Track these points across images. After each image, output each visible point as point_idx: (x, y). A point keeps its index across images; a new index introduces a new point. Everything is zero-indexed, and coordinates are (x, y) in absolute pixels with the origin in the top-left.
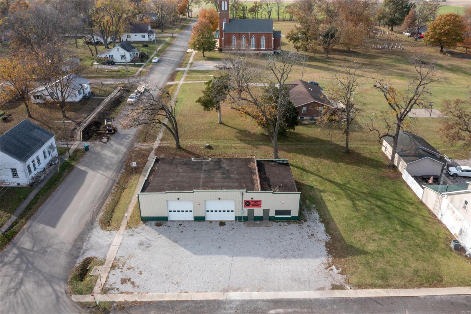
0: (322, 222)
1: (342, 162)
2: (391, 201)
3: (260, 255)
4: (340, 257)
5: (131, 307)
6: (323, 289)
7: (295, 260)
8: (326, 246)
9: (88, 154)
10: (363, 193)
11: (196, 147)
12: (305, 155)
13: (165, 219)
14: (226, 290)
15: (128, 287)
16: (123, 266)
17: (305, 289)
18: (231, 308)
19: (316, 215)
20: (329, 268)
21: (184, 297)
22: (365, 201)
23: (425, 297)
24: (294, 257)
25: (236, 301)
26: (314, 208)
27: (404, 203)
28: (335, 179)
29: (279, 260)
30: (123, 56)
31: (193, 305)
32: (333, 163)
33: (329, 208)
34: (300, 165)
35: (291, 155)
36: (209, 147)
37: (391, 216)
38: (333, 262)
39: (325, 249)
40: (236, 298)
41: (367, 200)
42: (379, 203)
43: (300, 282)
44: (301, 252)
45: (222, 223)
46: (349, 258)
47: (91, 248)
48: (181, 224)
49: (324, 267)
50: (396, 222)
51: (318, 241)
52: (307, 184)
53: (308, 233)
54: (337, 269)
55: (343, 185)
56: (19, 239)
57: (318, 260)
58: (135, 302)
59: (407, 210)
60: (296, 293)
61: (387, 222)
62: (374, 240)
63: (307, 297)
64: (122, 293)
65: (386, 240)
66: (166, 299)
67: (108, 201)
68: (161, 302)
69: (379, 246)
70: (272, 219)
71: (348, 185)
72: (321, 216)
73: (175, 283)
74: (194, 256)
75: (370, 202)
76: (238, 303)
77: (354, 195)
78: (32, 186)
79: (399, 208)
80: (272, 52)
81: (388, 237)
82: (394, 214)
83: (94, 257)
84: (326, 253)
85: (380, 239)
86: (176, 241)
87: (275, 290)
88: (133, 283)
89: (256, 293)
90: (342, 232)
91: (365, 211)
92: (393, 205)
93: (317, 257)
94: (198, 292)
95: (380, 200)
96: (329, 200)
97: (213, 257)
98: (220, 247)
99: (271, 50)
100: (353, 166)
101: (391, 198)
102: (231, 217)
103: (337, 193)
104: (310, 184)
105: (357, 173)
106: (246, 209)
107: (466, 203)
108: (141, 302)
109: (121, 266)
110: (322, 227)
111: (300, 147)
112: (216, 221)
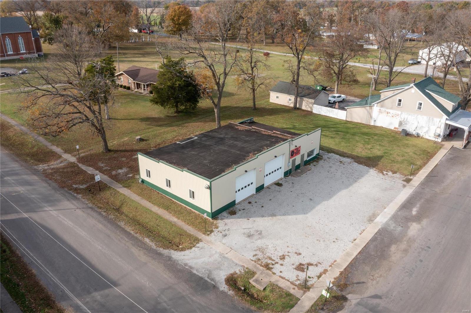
4: (376, 165)
5: (347, 278)
6: (404, 185)
7: (362, 180)
8: (359, 164)
11: (125, 144)
13: (233, 204)
16: (272, 260)
17: (399, 191)
18: (395, 227)
20: (384, 174)
21: (360, 243)
23: (439, 163)
24: (358, 178)
25: (388, 221)
29: (356, 185)
31: (375, 243)
36: (141, 140)
39: (362, 166)
40: (385, 220)
43: (390, 189)
44: (356, 174)
45: (278, 184)
49: (381, 175)
51: (350, 163)
53: (336, 162)
54: (387, 172)
57: (371, 173)
58: (342, 273)
63: (408, 194)
64: (319, 277)
65: (375, 146)
67: (129, 229)
69: (379, 150)
70: (307, 163)
74: (307, 215)
76: (392, 222)
80: (36, 55)
81: (373, 144)
83: (231, 274)
84: (366, 167)
85: (372, 147)
86: (273, 215)
88: (310, 264)
90: (350, 153)
93: (367, 171)
94: (360, 234)
98: (310, 199)
99: (34, 53)
106: (291, 160)
107: (400, 101)
108: (345, 269)
109: (270, 262)
110: (335, 155)
112: (271, 185)
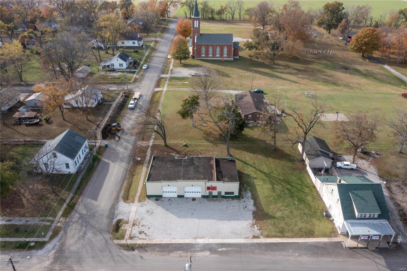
0: (252, 199)
1: (271, 157)
2: (296, 185)
3: (215, 219)
4: (260, 220)
5: (146, 246)
6: (248, 238)
7: (234, 222)
8: (253, 214)
9: (108, 149)
10: (280, 179)
11: (177, 145)
12: (247, 152)
13: (161, 196)
14: (196, 238)
15: (143, 236)
16: (139, 224)
17: (238, 238)
18: (198, 248)
19: (249, 194)
21: (173, 241)
22: (280, 185)
23: (302, 243)
24: (234, 220)
25: (201, 244)
26: (249, 189)
27: (303, 187)
28: (264, 170)
29: (226, 222)
30: (121, 64)
31: (178, 246)
32: (264, 158)
33: (258, 190)
34: (243, 160)
35: (238, 151)
36: (186, 146)
37: (294, 195)
38: (255, 223)
39: (252, 216)
40: (201, 243)
41: (282, 185)
42: (289, 187)
43: (236, 234)
44: (238, 217)
45: (194, 199)
46: (265, 221)
47: (120, 214)
48: (170, 199)
49: (250, 226)
50: (296, 199)
51: (249, 211)
52: (246, 173)
53: (243, 205)
54: (257, 227)
55: (268, 174)
56: (78, 208)
57: (247, 221)
58: (148, 244)
59: (304, 191)
60: (233, 240)
61: (290, 199)
62: (281, 210)
63: (239, 242)
64: (140, 239)
65: (287, 210)
66: (164, 243)
67: (125, 184)
68: (162, 244)
69: (283, 214)
70: (223, 197)
71: (272, 174)
72: (252, 195)
73: (168, 234)
74: (178, 219)
75: (283, 186)
76: (202, 245)
77: (274, 181)
78: (78, 173)
79: (300, 190)
80: (232, 59)
81: (289, 208)
82: (296, 194)
83: (122, 219)
84: (252, 218)
85: (284, 210)
86: (168, 210)
87: (222, 238)
88: (145, 234)
89: (212, 240)
90: (263, 205)
91: (279, 192)
92: (296, 188)
93: (247, 220)
94: (181, 239)
95: (289, 184)
96: (258, 185)
97: (189, 220)
98: (193, 214)
99: (231, 57)
100: (277, 160)
101: (296, 184)
102: (199, 195)
103: (264, 180)
104: (248, 173)
105: (279, 165)
106: (208, 191)
107: (333, 190)
108: (151, 244)
109: (138, 224)
110: (252, 202)
111: (245, 145)
112: (190, 198)
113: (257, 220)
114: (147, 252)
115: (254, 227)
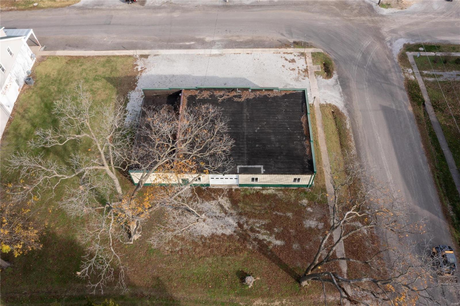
6: (155, 55)
8: (136, 86)
14: (221, 55)
16: (299, 72)
17: (167, 55)
18: (218, 45)
20: (143, 69)
21: (249, 51)
24: (166, 77)
38: (138, 73)
39: (139, 83)
40: (214, 50)
47: (333, 86)
49: (147, 70)
51: (140, 90)
54: (137, 69)
57: (148, 75)
58: (280, 48)
63: (168, 50)
64: (291, 53)
73: (257, 59)
83: (325, 78)
84: (139, 81)
87: (188, 55)
88: (286, 60)
89: (200, 53)
94: (240, 54)
97: (230, 76)
109: (301, 72)
113: (135, 77)
114: (278, 40)
115: (142, 68)
